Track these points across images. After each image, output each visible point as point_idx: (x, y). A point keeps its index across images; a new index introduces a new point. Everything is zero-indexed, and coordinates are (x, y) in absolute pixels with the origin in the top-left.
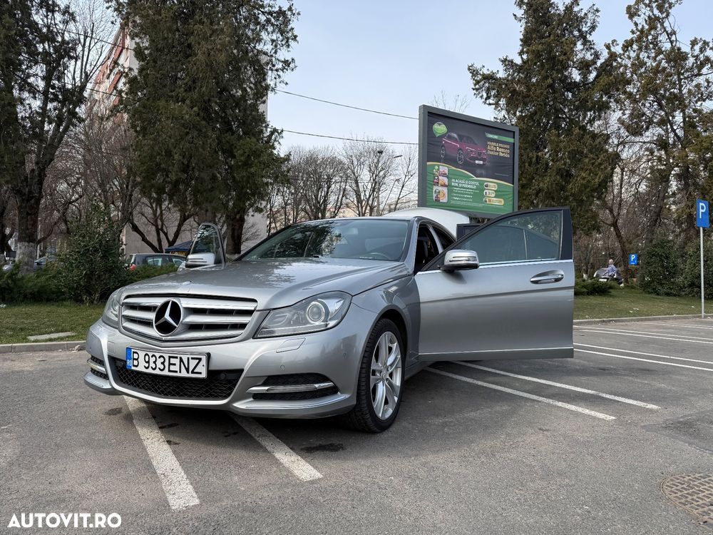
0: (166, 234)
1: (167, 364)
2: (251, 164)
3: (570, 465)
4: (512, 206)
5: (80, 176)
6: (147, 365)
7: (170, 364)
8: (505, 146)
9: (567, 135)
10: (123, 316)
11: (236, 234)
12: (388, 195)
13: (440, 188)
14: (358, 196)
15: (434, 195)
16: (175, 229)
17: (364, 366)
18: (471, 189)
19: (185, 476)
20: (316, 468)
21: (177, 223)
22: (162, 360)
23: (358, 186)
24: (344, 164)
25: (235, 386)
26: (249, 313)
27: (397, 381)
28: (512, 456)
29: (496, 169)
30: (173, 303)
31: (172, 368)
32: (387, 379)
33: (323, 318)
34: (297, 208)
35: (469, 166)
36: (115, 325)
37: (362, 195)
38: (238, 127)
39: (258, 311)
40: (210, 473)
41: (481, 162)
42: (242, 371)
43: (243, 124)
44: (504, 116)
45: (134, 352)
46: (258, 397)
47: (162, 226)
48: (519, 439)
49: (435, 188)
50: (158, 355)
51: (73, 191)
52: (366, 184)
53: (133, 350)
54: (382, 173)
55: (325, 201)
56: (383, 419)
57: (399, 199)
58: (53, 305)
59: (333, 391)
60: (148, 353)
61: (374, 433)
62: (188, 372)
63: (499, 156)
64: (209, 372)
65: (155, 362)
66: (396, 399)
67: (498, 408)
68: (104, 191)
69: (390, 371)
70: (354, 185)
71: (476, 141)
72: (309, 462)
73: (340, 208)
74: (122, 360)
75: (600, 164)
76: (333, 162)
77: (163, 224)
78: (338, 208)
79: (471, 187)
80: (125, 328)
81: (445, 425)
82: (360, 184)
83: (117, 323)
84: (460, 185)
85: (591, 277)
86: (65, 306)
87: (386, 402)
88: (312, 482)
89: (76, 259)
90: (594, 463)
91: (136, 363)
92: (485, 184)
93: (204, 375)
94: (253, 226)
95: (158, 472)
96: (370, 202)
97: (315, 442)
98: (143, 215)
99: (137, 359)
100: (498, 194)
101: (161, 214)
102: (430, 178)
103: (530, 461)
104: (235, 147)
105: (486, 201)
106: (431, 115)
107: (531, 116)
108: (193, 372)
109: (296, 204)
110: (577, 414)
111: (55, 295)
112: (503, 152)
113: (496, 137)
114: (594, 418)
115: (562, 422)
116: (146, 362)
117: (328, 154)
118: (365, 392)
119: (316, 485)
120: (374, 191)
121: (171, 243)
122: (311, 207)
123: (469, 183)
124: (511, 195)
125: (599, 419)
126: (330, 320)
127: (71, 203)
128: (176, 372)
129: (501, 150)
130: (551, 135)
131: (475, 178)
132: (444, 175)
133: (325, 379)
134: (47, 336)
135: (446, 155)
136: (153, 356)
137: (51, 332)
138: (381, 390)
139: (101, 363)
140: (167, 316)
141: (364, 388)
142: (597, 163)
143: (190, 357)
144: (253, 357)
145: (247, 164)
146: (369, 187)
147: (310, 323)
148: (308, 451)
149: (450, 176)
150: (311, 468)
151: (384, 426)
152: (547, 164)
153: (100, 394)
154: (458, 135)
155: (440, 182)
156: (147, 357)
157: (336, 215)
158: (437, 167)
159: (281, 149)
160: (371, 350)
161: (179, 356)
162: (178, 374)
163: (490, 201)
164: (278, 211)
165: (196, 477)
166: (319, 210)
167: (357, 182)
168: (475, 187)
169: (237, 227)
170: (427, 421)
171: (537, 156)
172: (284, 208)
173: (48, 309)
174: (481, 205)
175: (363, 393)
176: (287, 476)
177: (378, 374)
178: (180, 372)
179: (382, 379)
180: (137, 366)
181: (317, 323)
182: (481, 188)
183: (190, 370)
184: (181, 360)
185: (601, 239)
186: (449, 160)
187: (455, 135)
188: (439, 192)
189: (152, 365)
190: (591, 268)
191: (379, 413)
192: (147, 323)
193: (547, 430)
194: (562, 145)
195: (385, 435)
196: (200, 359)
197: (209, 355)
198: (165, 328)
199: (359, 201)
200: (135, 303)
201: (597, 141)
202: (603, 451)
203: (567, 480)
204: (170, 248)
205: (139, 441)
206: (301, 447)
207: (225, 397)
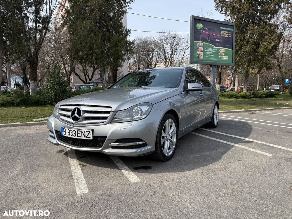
0: (88, 76)
1: (76, 134)
2: (118, 46)
3: (249, 177)
4: (232, 59)
5: (53, 53)
6: (69, 134)
7: (78, 134)
8: (229, 32)
9: (258, 26)
10: (60, 114)
11: (114, 75)
12: (178, 57)
13: (200, 53)
14: (165, 57)
15: (197, 56)
16: (91, 74)
17: (158, 135)
18: (214, 52)
19: (84, 180)
20: (138, 177)
21: (92, 71)
22: (74, 132)
23: (165, 53)
24: (159, 43)
25: (104, 143)
26: (108, 112)
27: (175, 139)
28: (224, 173)
29: (226, 43)
30: (78, 108)
31: (79, 135)
32: (170, 139)
33: (140, 114)
34: (140, 64)
35: (213, 42)
36: (57, 117)
37: (167, 56)
38: (112, 30)
39: (112, 112)
40: (95, 179)
41: (218, 40)
42: (106, 137)
43: (114, 28)
44: (229, 19)
45: (64, 129)
46: (114, 147)
47: (86, 73)
48: (228, 165)
49: (198, 52)
50: (73, 130)
51: (51, 59)
52: (169, 52)
53: (63, 128)
54: (175, 47)
55: (151, 60)
56: (168, 156)
57: (183, 58)
58: (43, 106)
59: (145, 145)
60: (69, 129)
61: (164, 162)
62: (85, 137)
63: (226, 37)
64: (93, 137)
65: (72, 133)
66: (174, 147)
67: (219, 150)
68: (63, 59)
69: (171, 136)
70: (164, 53)
71: (216, 31)
72: (135, 174)
73: (157, 63)
74: (60, 132)
75: (273, 39)
76: (154, 43)
77: (87, 72)
78: (157, 62)
79: (214, 51)
80: (60, 118)
81: (195, 158)
82: (166, 52)
83: (58, 116)
84: (209, 51)
85: (267, 89)
86: (47, 107)
87: (169, 148)
88: (136, 183)
89: (50, 88)
90: (261, 177)
91: (65, 133)
92: (220, 50)
93: (91, 138)
94: (122, 72)
95: (74, 178)
96: (171, 59)
97: (139, 165)
98: (79, 68)
99: (65, 132)
100: (226, 54)
101: (86, 68)
102: (195, 48)
103: (231, 175)
104: (111, 38)
105: (220, 58)
106: (196, 20)
107: (241, 18)
108: (87, 137)
109: (140, 61)
110: (255, 153)
111: (43, 103)
112: (228, 35)
113: (225, 28)
114: (263, 155)
115: (248, 157)
116: (69, 133)
117: (152, 39)
118: (159, 145)
119: (137, 185)
120: (172, 55)
121: (90, 80)
122: (145, 63)
123: (212, 50)
124: (232, 54)
125: (265, 156)
126: (143, 115)
127: (51, 64)
128: (80, 137)
129: (227, 34)
130: (250, 27)
131: (216, 47)
132: (201, 46)
133: (141, 140)
134: (40, 119)
135: (202, 38)
136: (71, 130)
137: (42, 117)
138: (167, 144)
139: (53, 132)
140: (76, 114)
141: (158, 144)
142: (271, 38)
143: (86, 131)
144: (111, 131)
145: (116, 45)
146: (170, 53)
147: (134, 117)
148: (135, 169)
149: (204, 47)
150: (136, 177)
151: (168, 159)
152: (248, 40)
153: (53, 145)
154: (208, 28)
155: (200, 50)
156: (69, 131)
157: (156, 66)
158: (198, 43)
159: (130, 38)
160: (162, 127)
161: (81, 130)
162: (81, 138)
163: (222, 57)
164: (132, 65)
165: (89, 180)
166: (149, 64)
167: (165, 51)
168: (215, 51)
169: (115, 73)
170: (187, 156)
171: (244, 37)
172: (134, 64)
173: (41, 108)
174: (218, 59)
175: (158, 146)
176: (126, 181)
177: (165, 138)
178: (82, 137)
179: (167, 140)
180: (65, 134)
181: (138, 117)
182: (218, 52)
183: (86, 136)
184: (82, 132)
185: (273, 72)
186: (204, 40)
187: (207, 29)
188: (199, 54)
189: (71, 134)
190: (267, 85)
191: (166, 153)
192: (68, 116)
193: (241, 161)
194: (255, 31)
195: (168, 162)
196: (89, 132)
197: (93, 130)
198: (75, 119)
199: (166, 59)
200: (63, 108)
201: (272, 28)
202: (265, 171)
203: (247, 185)
204: (91, 81)
205: (68, 164)
206: (133, 167)
207: (101, 147)
